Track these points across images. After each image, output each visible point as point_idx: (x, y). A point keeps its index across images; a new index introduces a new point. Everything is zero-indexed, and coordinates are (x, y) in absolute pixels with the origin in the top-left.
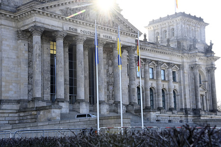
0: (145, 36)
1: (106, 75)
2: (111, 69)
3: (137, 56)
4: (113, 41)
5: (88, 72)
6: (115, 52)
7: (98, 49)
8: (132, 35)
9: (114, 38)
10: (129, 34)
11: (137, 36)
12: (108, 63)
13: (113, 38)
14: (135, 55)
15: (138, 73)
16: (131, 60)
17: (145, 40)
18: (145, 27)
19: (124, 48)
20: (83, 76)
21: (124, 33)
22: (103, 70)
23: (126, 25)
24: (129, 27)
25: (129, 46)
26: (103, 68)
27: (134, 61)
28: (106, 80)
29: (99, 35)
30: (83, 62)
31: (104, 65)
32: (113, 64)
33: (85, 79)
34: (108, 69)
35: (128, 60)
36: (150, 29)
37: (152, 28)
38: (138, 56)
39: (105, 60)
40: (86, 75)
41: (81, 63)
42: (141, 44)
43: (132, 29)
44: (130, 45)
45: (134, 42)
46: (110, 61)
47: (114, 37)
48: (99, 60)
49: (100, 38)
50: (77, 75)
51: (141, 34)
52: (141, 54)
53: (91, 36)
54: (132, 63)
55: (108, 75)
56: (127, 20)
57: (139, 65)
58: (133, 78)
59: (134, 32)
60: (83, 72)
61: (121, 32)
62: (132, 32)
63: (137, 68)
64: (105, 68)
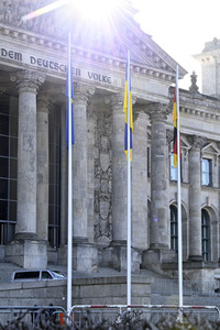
0: (194, 78)
1: (92, 175)
2: (105, 158)
3: (172, 128)
4: (113, 88)
5: (47, 165)
6: (117, 116)
7: (75, 106)
8: (161, 74)
9: (116, 82)
10: (154, 72)
11: (173, 78)
12: (98, 145)
13: (112, 80)
14: (167, 126)
15: (173, 171)
16: (157, 137)
17: (194, 88)
18: (195, 56)
19: (140, 106)
20: (33, 175)
21: (141, 69)
22: (85, 160)
23: (148, 49)
24: (154, 55)
25: (154, 103)
26: (85, 155)
27: (165, 140)
28: (92, 186)
29: (79, 72)
30: (35, 140)
31: (90, 149)
32: (111, 147)
33: (39, 182)
34: (98, 160)
35: (149, 137)
36: (206, 62)
37: (212, 60)
38: (176, 129)
39: (91, 136)
40: (41, 172)
41: (30, 141)
42: (184, 99)
43: (161, 61)
44: (155, 99)
45: (167, 93)
46: (105, 140)
47: (115, 80)
48: (77, 136)
49: (79, 79)
50: (19, 170)
51: (183, 73)
52: (183, 123)
53: (56, 73)
54: (158, 146)
55: (98, 174)
56: (150, 37)
57: (175, 152)
58: (161, 184)
59: (167, 68)
60: (35, 165)
61: (135, 67)
62: (162, 68)
63: (172, 157)
64: (90, 156)
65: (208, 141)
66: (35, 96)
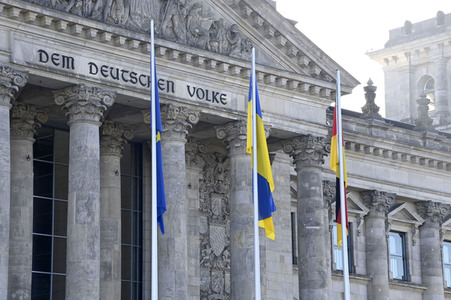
0: (370, 92)
1: (195, 262)
2: (218, 233)
3: (332, 178)
4: (230, 111)
5: (118, 247)
6: (237, 159)
7: (167, 145)
8: (312, 87)
9: (235, 101)
10: (301, 84)
11: (333, 92)
12: (205, 210)
13: (228, 99)
14: (324, 175)
15: (337, 253)
16: (307, 194)
17: (371, 108)
18: (372, 54)
19: (277, 141)
20: (94, 265)
21: (278, 79)
22: (184, 236)
23: (288, 45)
24: (300, 55)
25: (301, 137)
26: (183, 227)
27: (321, 200)
28: (197, 282)
29: (171, 86)
30: (97, 204)
31: (192, 216)
32: (227, 212)
33: (105, 278)
34: (207, 235)
35: (294, 194)
36: (392, 63)
37: (403, 61)
38: (338, 180)
39: (194, 194)
40: (109, 259)
41: (88, 206)
42: (354, 127)
43: (312, 64)
44: (302, 129)
45: (322, 118)
46: (218, 201)
47: (234, 97)
48: (169, 196)
49: (173, 99)
50: (70, 258)
51: (350, 83)
53: (133, 89)
54: (310, 210)
55: (208, 260)
56: (292, 23)
57: (338, 220)
58: (316, 277)
59: (323, 76)
60: (97, 247)
61: (267, 75)
62: (314, 76)
63: (335, 229)
64: (191, 230)
65: (398, 201)
66: (97, 128)
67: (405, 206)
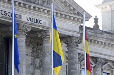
0: (96, 20)
2: (38, 73)
4: (43, 27)
6: (46, 45)
8: (74, 18)
9: (45, 23)
10: (70, 17)
11: (82, 20)
12: (33, 63)
13: (42, 22)
14: (78, 51)
16: (72, 58)
17: (96, 26)
18: (97, 6)
21: (61, 15)
22: (24, 74)
23: (65, 2)
24: (70, 6)
25: (70, 37)
26: (24, 71)
27: (77, 60)
29: (20, 17)
31: (28, 66)
32: (41, 65)
34: (33, 73)
35: (67, 58)
36: (105, 10)
37: (109, 8)
39: (29, 58)
42: (90, 33)
43: (74, 9)
44: (70, 34)
45: (78, 29)
46: (38, 60)
47: (45, 21)
49: (21, 22)
51: (88, 17)
53: (5, 18)
54: (73, 64)
59: (78, 14)
61: (57, 13)
62: (75, 14)
64: (27, 72)
65: (106, 61)
67: (109, 63)
